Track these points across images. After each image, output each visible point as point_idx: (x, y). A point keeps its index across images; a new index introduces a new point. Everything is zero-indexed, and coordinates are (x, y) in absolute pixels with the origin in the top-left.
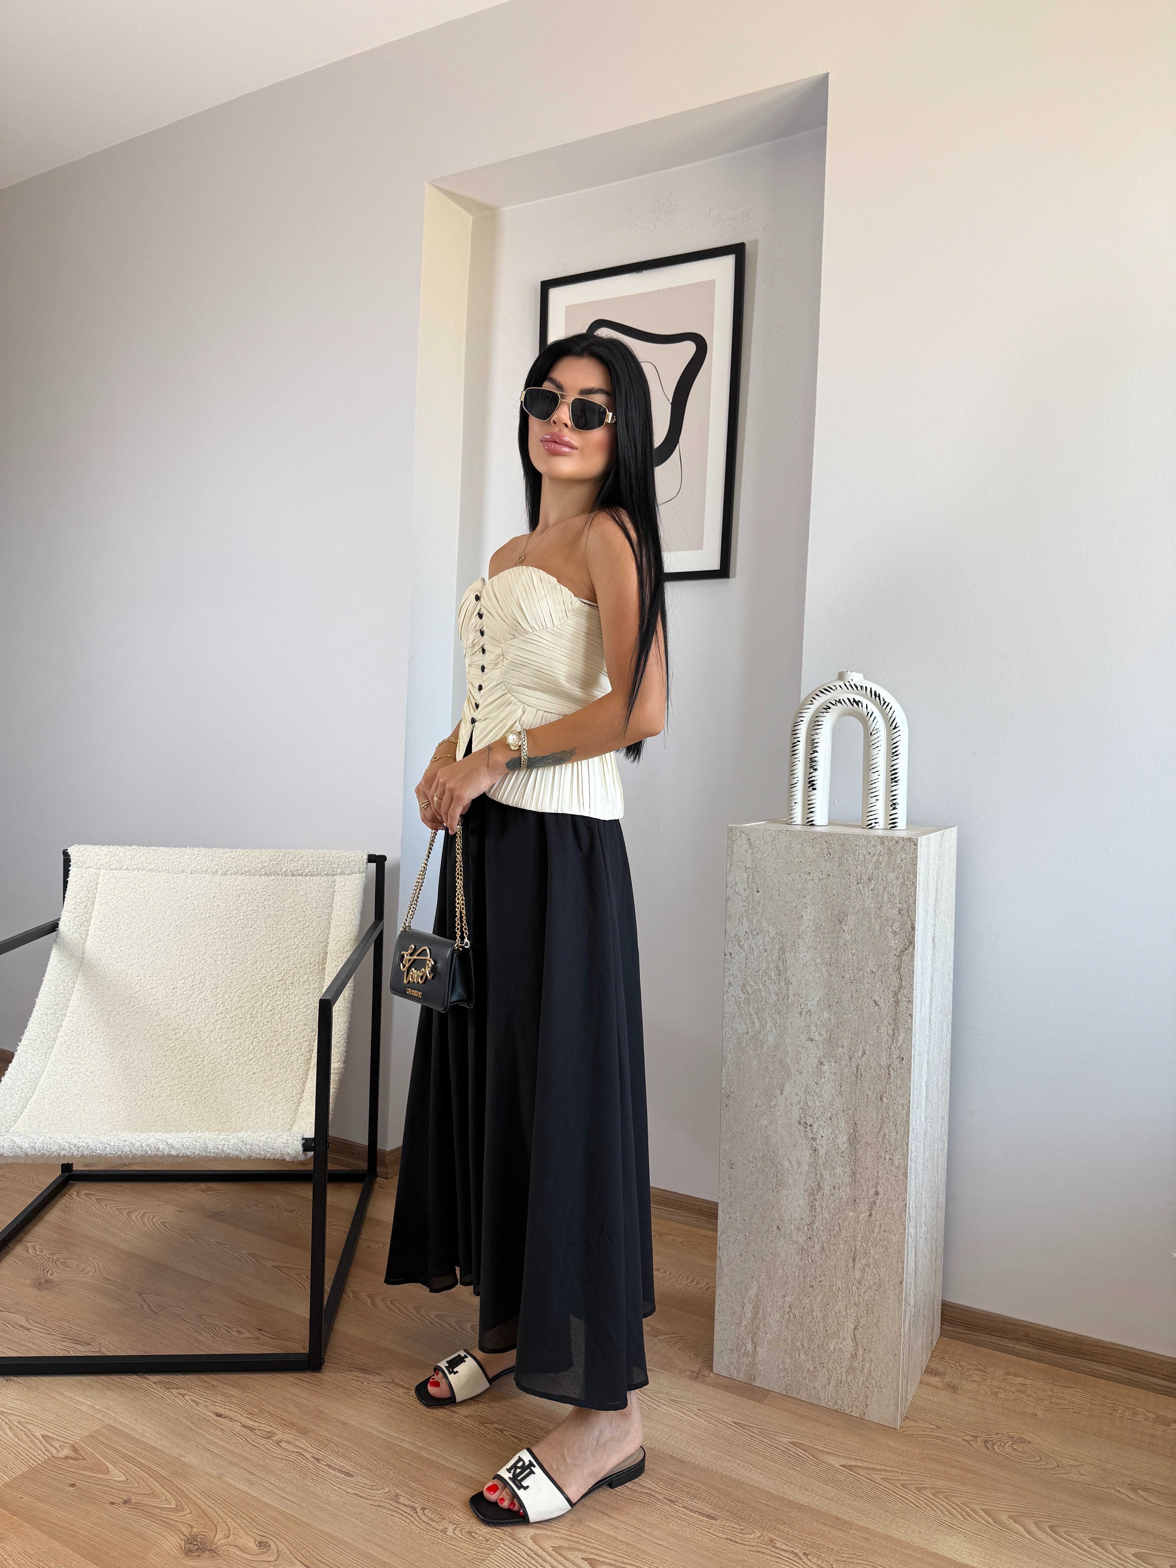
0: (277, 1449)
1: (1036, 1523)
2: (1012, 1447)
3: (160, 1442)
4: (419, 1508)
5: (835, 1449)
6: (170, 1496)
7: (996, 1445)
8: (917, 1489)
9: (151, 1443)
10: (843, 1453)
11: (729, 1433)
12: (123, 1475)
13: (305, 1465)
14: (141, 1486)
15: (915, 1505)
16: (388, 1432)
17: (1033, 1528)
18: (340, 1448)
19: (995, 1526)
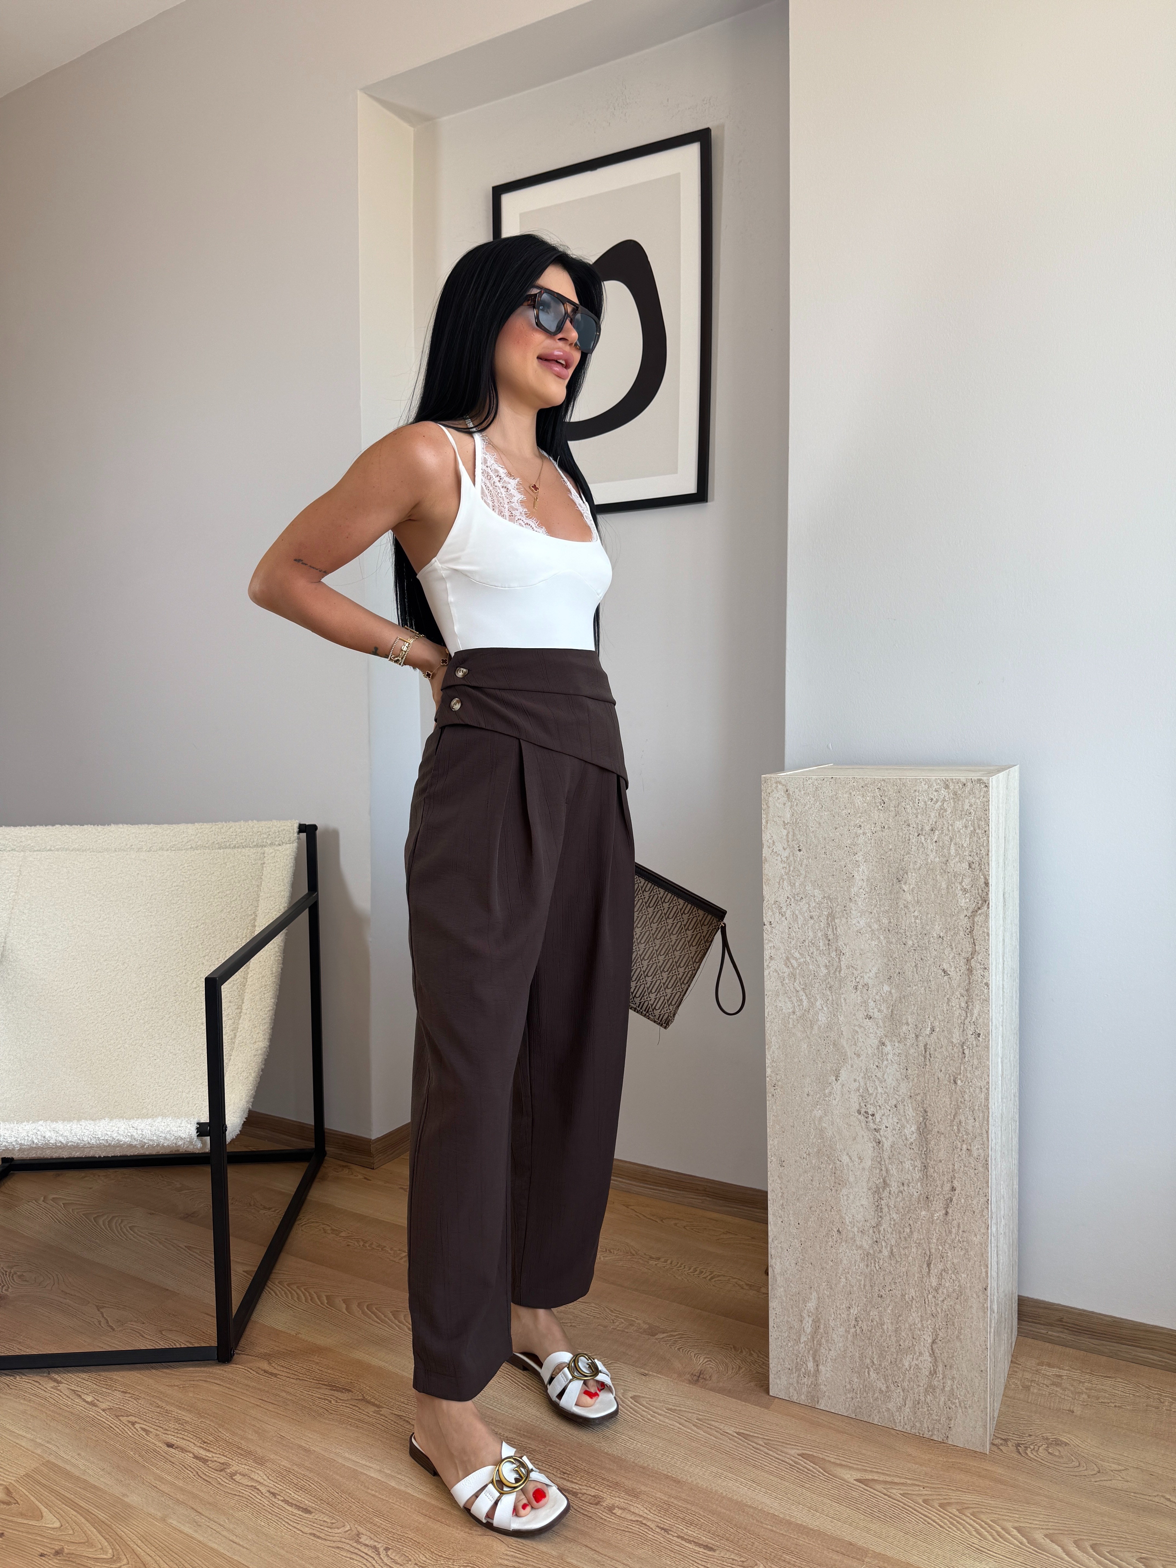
0: (230, 1483)
1: (1075, 1542)
2: (1047, 1450)
3: (101, 1479)
4: (382, 1549)
5: (848, 1460)
6: (106, 1544)
7: (1029, 1449)
8: (941, 1505)
9: (92, 1481)
10: (857, 1464)
11: (731, 1446)
12: (58, 1521)
13: (259, 1501)
14: (76, 1534)
15: (939, 1525)
16: (354, 1458)
17: (1073, 1549)
18: (299, 1480)
19: (1029, 1548)
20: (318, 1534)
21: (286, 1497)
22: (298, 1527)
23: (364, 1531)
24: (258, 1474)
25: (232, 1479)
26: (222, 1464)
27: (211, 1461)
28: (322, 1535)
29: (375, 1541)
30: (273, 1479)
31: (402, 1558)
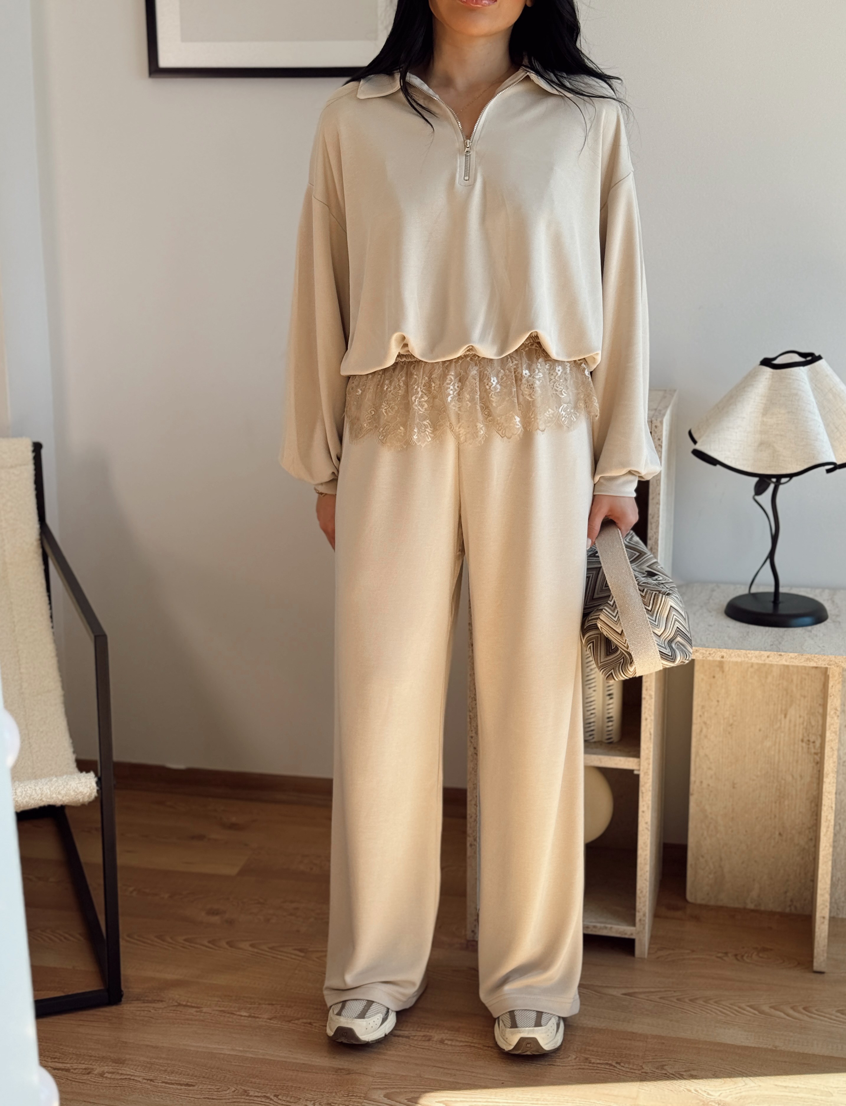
0: (103, 1080)
1: (793, 1008)
4: (272, 1096)
5: (614, 983)
10: (620, 984)
13: (141, 1086)
15: (693, 1013)
16: (202, 1045)
17: (792, 1012)
18: (165, 1067)
19: (761, 1016)
20: (210, 1097)
21: (163, 1081)
22: (190, 1096)
23: (249, 1089)
24: (124, 1070)
25: (104, 1077)
26: (85, 1069)
27: (73, 1069)
28: (214, 1097)
29: (262, 1093)
30: (141, 1071)
31: (293, 1098)
